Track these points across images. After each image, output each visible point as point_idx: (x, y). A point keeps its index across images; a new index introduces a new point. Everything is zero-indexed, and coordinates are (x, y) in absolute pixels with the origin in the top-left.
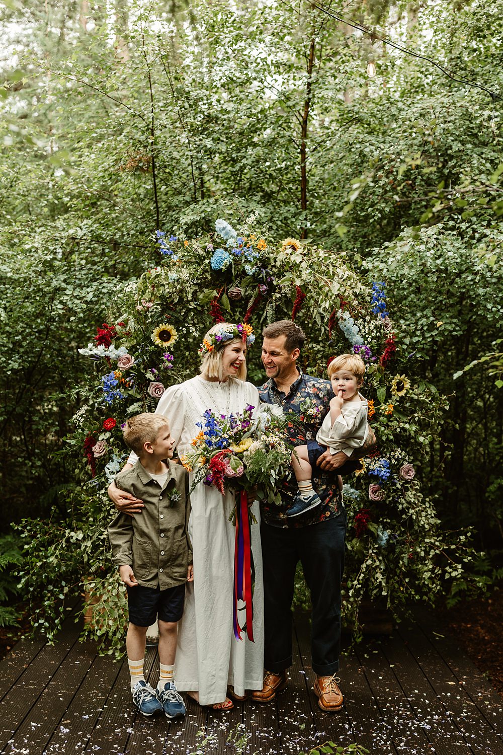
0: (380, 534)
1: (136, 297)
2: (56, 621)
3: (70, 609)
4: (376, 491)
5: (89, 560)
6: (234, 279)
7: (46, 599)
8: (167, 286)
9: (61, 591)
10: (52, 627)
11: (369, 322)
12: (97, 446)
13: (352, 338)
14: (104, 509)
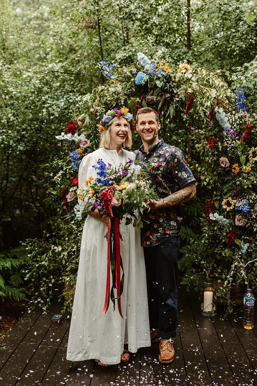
0: (242, 246)
1: (90, 104)
2: (48, 300)
3: (57, 290)
4: (240, 220)
5: (66, 263)
6: (149, 91)
7: (42, 286)
8: (108, 96)
9: (50, 282)
10: (46, 303)
11: (234, 115)
12: (69, 195)
13: (224, 125)
14: (74, 233)
